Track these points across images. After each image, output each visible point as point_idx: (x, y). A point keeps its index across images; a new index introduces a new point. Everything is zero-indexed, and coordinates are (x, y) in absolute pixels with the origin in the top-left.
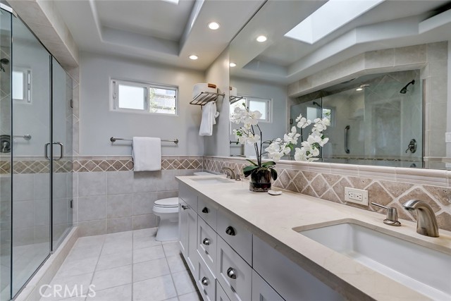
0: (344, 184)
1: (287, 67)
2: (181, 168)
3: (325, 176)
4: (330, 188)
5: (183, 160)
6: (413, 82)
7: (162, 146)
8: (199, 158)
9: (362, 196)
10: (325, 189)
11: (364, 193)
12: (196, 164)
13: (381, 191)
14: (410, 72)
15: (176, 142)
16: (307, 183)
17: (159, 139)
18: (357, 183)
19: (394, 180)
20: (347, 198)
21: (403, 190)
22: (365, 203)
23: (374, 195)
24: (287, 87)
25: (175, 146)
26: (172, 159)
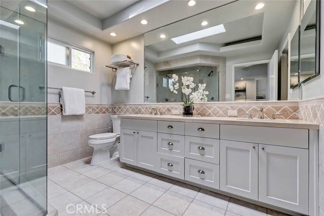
0: (227, 109)
1: (159, 53)
2: (98, 113)
3: (218, 107)
4: (221, 112)
5: (98, 107)
6: (212, 72)
7: (86, 96)
8: (109, 106)
9: (235, 113)
10: (218, 112)
11: (236, 111)
12: (107, 110)
13: (242, 110)
14: (211, 67)
15: (93, 93)
16: (208, 111)
17: (83, 91)
18: (233, 108)
19: (247, 106)
20: (229, 115)
21: (250, 108)
22: (236, 115)
23: (240, 111)
24: (155, 64)
25: (93, 97)
26: (91, 106)
